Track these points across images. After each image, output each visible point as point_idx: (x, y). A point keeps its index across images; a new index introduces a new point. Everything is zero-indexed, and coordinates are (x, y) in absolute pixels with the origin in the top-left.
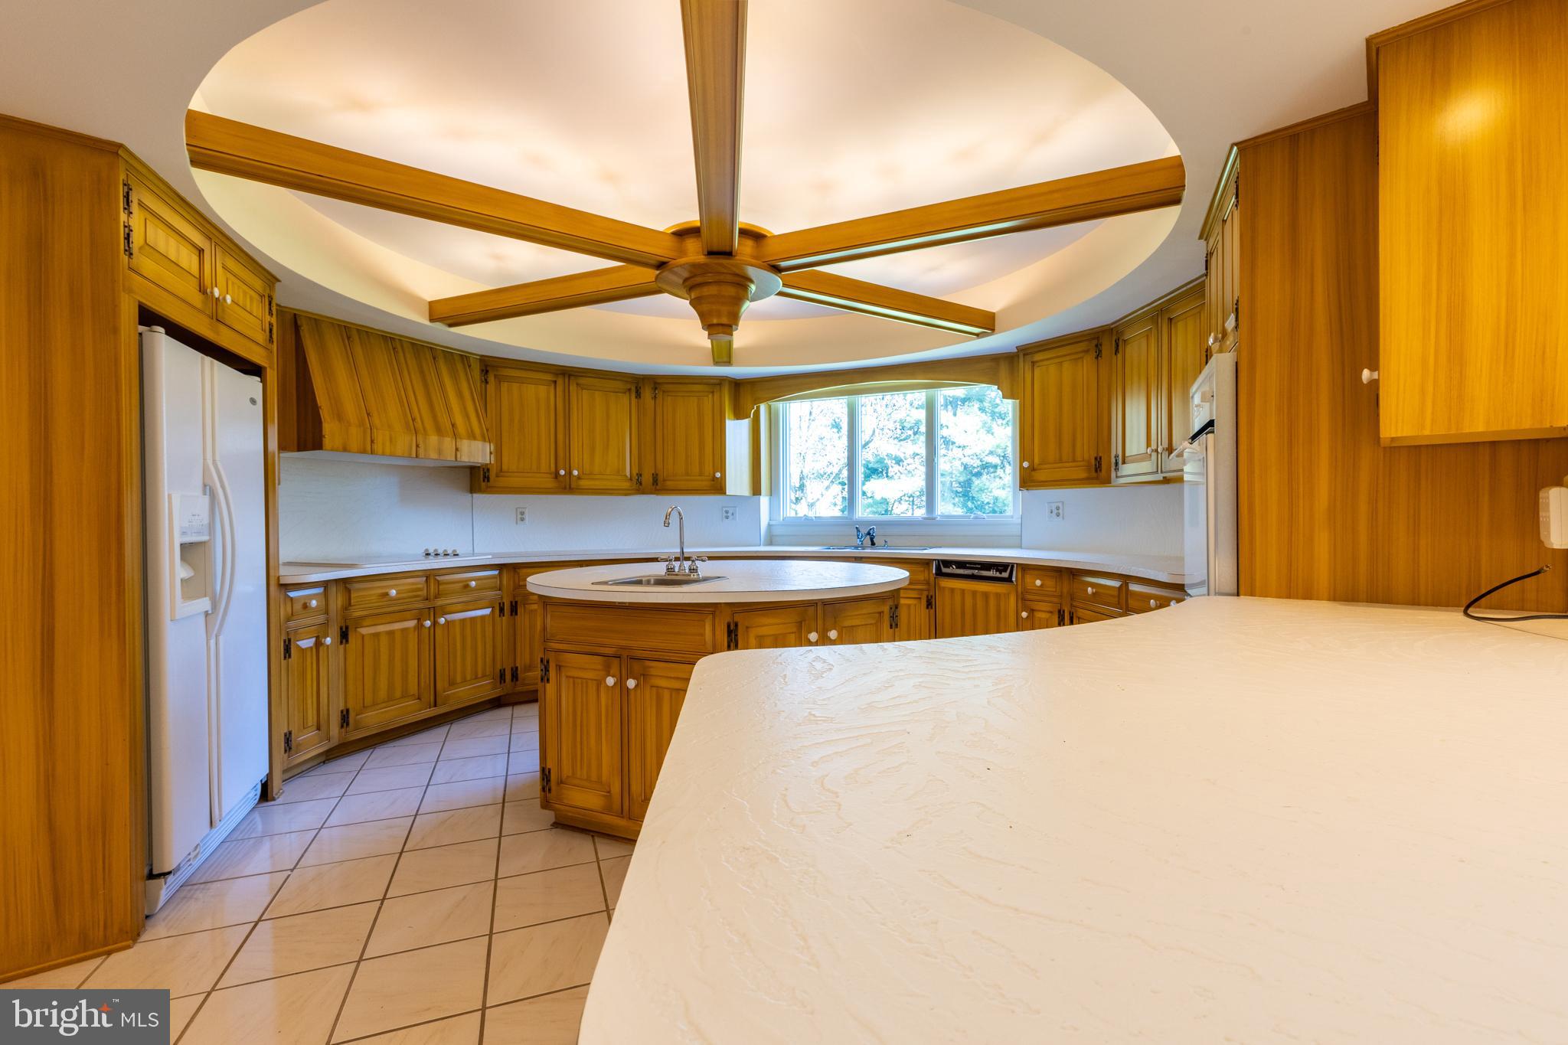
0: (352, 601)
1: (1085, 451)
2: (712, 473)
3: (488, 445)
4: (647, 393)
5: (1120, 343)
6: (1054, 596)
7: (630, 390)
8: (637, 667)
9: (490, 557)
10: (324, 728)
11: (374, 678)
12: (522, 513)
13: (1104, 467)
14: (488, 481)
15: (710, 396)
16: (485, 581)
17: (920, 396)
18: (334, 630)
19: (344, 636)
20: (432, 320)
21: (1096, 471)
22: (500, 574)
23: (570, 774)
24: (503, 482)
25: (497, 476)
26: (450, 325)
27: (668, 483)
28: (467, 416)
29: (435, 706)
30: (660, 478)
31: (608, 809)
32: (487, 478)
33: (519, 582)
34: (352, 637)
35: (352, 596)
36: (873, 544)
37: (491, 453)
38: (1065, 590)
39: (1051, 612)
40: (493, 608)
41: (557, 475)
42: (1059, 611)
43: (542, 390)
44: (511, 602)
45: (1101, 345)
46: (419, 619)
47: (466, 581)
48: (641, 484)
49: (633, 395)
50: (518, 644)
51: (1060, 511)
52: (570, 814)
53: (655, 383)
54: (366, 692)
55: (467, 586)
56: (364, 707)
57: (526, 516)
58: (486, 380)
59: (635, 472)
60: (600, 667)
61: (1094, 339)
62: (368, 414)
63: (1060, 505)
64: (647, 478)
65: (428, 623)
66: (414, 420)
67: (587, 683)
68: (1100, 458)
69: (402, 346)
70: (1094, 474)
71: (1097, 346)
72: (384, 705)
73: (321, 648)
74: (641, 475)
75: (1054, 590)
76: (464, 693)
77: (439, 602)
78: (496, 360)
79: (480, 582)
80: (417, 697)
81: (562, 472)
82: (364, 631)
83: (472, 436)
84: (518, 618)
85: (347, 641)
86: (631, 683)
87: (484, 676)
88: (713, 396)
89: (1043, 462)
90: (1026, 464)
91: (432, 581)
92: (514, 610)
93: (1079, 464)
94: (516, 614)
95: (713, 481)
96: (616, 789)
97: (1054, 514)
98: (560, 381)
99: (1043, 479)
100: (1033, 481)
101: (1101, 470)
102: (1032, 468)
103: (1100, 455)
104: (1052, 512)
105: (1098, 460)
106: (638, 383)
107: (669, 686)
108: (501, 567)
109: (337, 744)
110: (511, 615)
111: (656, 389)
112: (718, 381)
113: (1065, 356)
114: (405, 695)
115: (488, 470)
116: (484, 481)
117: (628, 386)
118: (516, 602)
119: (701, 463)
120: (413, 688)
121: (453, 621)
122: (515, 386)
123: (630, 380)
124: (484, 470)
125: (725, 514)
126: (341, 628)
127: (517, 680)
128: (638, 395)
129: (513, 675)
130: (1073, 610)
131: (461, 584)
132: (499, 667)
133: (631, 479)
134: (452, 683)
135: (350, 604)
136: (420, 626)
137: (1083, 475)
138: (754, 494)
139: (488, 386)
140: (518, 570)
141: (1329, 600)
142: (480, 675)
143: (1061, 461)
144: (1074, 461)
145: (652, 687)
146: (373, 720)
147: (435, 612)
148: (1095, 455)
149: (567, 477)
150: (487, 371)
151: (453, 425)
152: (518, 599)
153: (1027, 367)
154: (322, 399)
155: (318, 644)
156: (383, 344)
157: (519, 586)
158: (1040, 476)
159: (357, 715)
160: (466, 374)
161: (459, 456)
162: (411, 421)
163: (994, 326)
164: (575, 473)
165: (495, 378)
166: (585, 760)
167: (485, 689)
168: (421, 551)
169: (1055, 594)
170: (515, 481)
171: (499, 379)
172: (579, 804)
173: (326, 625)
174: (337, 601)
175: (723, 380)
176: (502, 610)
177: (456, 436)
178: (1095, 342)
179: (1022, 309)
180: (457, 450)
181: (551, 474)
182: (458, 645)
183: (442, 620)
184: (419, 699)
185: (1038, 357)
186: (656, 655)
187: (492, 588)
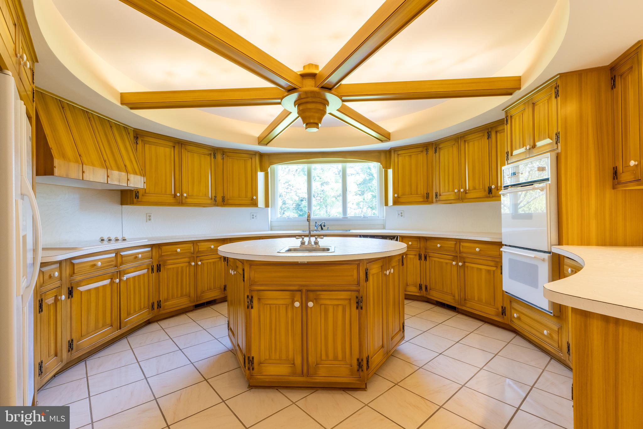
0: (75, 271)
1: (422, 190)
2: (251, 196)
3: (143, 178)
4: (219, 157)
5: (438, 149)
6: (417, 248)
7: (211, 154)
8: (311, 295)
9: (147, 240)
10: (59, 354)
11: (88, 317)
12: (150, 216)
13: (430, 197)
14: (138, 198)
15: (250, 160)
16: (145, 254)
17: (340, 166)
18: (65, 290)
19: (70, 293)
20: (122, 104)
21: (427, 198)
22: (152, 250)
23: (268, 358)
24: (145, 199)
25: (143, 196)
26: (131, 108)
27: (230, 201)
28: (131, 161)
29: (120, 329)
30: (226, 199)
31: (294, 374)
32: (137, 196)
33: (162, 253)
34: (75, 294)
35: (75, 268)
36: (322, 229)
37: (144, 183)
38: (422, 246)
39: (416, 255)
40: (148, 269)
41: (175, 195)
42: (419, 254)
43: (168, 150)
44: (157, 265)
45: (428, 149)
46: (112, 279)
47: (135, 255)
48: (216, 201)
49: (212, 156)
50: (161, 288)
51: (403, 214)
52: (267, 380)
53: (223, 152)
54: (83, 327)
55: (136, 257)
56: (82, 336)
57: (152, 218)
58: (136, 142)
59: (214, 195)
60: (288, 297)
61: (425, 147)
62: (80, 156)
63: (403, 212)
64: (219, 199)
65: (117, 280)
66: (105, 161)
67: (279, 307)
68: (429, 193)
69: (93, 117)
70: (426, 200)
71: (426, 149)
72: (93, 333)
73: (58, 303)
74: (216, 197)
75: (417, 246)
76: (134, 319)
77: (123, 267)
78: (143, 132)
79: (142, 254)
80: (110, 325)
81: (178, 194)
82: (82, 289)
83: (135, 173)
84: (161, 273)
85: (72, 297)
86: (311, 304)
87: (144, 307)
88: (252, 159)
89: (403, 194)
90: (396, 195)
91: (119, 256)
92: (159, 270)
93: (419, 195)
94: (160, 271)
95: (252, 200)
96: (298, 361)
97: (400, 216)
98: (177, 147)
99: (403, 201)
100: (399, 202)
101: (429, 198)
102: (398, 197)
103: (428, 192)
104: (399, 215)
105: (428, 194)
106: (214, 151)
107: (332, 303)
108: (152, 246)
109: (66, 363)
110: (157, 272)
111: (224, 154)
112: (254, 153)
113: (412, 152)
114: (104, 326)
115: (138, 192)
116: (135, 198)
117: (210, 152)
118: (160, 265)
119: (246, 192)
120: (108, 321)
121: (129, 278)
122: (153, 147)
123: (211, 149)
124: (135, 192)
125: (252, 216)
126: (69, 289)
127: (160, 307)
128: (215, 157)
129: (158, 305)
130: (426, 253)
131: (133, 257)
132: (151, 302)
133: (211, 199)
134: (129, 314)
135: (74, 273)
136: (112, 283)
137: (421, 200)
138: (266, 207)
139: (138, 146)
140: (161, 247)
141: (596, 245)
142: (142, 307)
143: (411, 194)
144: (417, 194)
145: (321, 305)
146: (86, 343)
147: (120, 274)
148: (426, 192)
149: (181, 197)
150: (137, 138)
151: (125, 166)
152: (161, 263)
153: (395, 156)
154: (51, 143)
155: (56, 300)
156: (83, 114)
157: (162, 255)
158: (401, 200)
159: (77, 342)
160: (128, 138)
161: (129, 183)
162: (103, 162)
163: (390, 138)
164: (185, 195)
165: (142, 141)
166: (278, 347)
167: (145, 315)
168: (98, 238)
169: (417, 247)
170: (153, 198)
171: (145, 142)
172: (273, 373)
173: (60, 287)
174: (67, 271)
175: (256, 153)
176: (152, 269)
177: (127, 172)
178: (426, 148)
179: (402, 132)
180: (128, 180)
181: (172, 195)
182: (132, 291)
183: (125, 278)
184: (111, 326)
185: (400, 152)
186: (324, 288)
187: (147, 258)
